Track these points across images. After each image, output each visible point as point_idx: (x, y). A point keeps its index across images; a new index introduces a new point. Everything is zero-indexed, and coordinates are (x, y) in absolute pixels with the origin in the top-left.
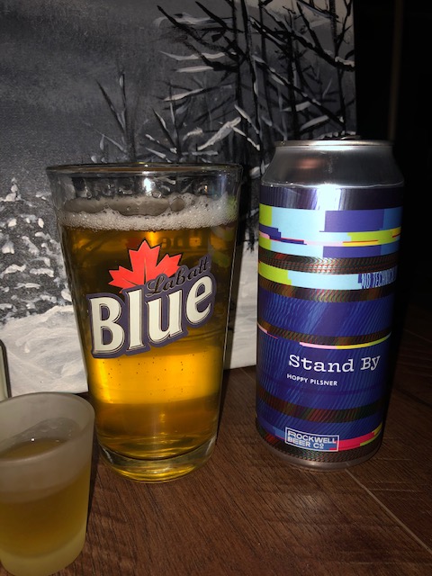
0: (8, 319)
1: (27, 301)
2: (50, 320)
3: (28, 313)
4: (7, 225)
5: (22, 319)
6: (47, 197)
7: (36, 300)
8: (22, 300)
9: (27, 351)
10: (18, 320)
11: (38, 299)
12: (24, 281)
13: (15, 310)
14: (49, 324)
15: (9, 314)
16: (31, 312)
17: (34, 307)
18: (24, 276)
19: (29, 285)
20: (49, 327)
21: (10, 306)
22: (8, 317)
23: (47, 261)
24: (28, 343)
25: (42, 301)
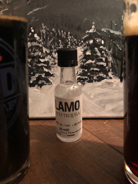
0: (86, 83)
1: (94, 76)
2: (102, 85)
3: (94, 81)
4: (89, 43)
5: (91, 83)
6: (106, 31)
7: (98, 76)
8: (92, 75)
9: (92, 97)
10: (90, 84)
11: (99, 76)
12: (94, 67)
13: (89, 79)
14: (102, 87)
15: (86, 81)
16: (95, 80)
17: (96, 79)
18: (94, 65)
19: (95, 69)
20: (101, 88)
21: (87, 77)
22: (86, 82)
23: (104, 59)
24: (93, 94)
25: (100, 76)
